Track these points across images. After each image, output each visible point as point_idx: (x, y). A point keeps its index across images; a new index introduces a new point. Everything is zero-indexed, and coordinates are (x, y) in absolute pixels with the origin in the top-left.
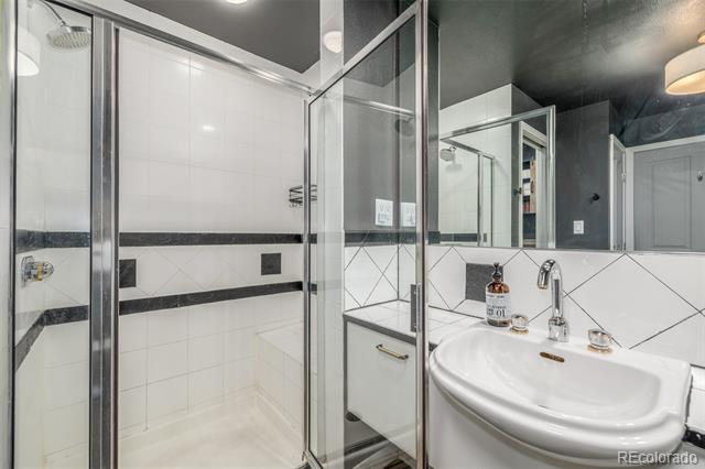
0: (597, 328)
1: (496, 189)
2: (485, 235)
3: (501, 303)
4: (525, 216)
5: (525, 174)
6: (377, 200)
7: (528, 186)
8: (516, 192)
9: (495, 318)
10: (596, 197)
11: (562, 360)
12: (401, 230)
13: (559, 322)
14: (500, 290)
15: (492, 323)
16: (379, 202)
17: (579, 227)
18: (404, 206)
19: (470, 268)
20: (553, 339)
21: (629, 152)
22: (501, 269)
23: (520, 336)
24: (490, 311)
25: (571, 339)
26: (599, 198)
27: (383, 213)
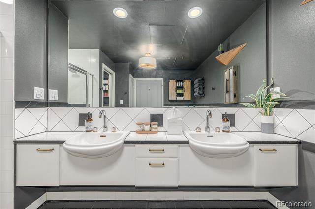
0: (114, 126)
1: (94, 87)
2: (89, 105)
3: (90, 124)
4: (104, 98)
5: (104, 82)
6: (35, 88)
7: (107, 86)
8: (101, 89)
9: (88, 129)
10: (126, 93)
11: (105, 136)
12: (49, 101)
13: (105, 127)
14: (90, 120)
15: (87, 131)
16: (36, 89)
17: (122, 102)
18: (50, 91)
19: (81, 115)
20: (104, 132)
21: (135, 80)
22: (91, 114)
23: (95, 133)
24: (87, 128)
25: (108, 131)
26: (127, 93)
27: (39, 93)
